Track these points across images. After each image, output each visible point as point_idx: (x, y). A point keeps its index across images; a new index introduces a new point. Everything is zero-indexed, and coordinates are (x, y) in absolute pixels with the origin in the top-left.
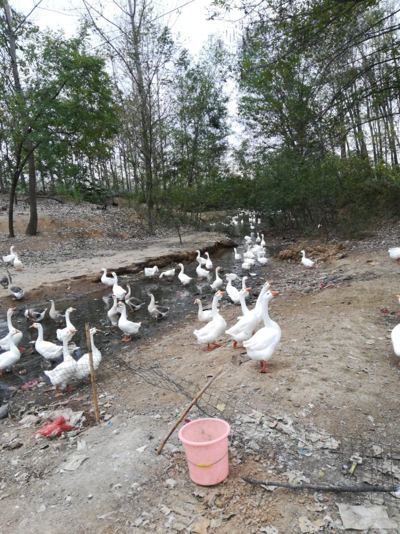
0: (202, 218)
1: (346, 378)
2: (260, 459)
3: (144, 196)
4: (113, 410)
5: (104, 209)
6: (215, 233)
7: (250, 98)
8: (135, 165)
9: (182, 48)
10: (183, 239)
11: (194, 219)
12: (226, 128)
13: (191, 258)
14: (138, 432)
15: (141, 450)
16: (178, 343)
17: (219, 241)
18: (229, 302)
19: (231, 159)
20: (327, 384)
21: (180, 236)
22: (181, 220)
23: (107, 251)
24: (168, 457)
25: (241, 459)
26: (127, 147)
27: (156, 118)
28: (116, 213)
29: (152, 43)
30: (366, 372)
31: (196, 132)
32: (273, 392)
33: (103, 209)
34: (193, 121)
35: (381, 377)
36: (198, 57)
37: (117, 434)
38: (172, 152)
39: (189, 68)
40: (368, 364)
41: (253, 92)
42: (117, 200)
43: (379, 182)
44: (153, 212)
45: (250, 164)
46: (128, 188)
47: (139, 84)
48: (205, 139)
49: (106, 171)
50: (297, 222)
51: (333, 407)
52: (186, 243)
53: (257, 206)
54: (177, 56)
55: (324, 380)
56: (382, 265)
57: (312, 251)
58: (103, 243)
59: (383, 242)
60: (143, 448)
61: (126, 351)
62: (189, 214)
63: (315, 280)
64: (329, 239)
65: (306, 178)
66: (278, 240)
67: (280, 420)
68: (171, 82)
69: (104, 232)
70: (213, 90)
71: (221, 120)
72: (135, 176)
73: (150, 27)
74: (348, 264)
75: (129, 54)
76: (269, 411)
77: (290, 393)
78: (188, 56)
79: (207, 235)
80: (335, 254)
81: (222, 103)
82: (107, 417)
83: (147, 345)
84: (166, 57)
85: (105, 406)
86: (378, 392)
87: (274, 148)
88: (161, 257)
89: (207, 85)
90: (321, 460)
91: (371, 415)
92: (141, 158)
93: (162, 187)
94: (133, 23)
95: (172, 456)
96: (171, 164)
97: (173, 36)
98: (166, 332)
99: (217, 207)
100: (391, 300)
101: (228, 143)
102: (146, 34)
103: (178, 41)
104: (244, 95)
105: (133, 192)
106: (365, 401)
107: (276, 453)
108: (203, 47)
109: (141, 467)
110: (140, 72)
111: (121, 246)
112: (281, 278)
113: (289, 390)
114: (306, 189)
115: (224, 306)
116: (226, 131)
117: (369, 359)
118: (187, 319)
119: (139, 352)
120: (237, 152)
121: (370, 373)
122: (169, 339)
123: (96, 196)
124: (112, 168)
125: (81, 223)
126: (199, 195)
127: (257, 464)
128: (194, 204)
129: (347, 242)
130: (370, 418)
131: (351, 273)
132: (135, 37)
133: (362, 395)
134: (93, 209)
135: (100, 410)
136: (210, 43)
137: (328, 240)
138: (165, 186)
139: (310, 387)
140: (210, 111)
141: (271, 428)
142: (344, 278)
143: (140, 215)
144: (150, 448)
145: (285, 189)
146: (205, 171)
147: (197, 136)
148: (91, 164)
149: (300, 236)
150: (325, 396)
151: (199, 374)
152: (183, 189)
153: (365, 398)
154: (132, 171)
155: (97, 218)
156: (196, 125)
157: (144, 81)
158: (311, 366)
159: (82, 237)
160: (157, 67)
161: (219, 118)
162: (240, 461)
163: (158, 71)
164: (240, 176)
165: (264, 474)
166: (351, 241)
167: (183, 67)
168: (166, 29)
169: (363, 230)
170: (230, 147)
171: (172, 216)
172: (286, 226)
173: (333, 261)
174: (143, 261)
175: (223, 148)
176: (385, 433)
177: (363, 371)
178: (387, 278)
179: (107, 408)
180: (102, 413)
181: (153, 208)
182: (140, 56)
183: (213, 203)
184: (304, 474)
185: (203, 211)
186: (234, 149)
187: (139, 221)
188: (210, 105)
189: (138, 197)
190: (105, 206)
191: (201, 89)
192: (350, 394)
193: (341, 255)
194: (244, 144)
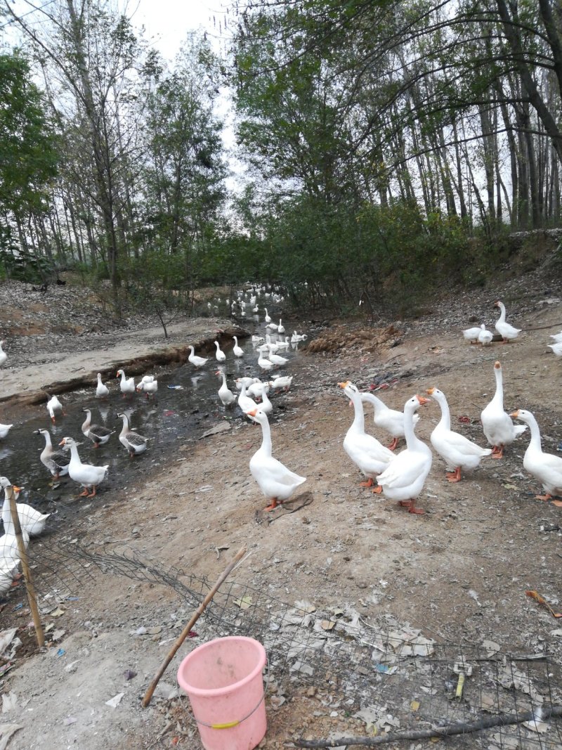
0: (196, 297)
1: (428, 529)
2: (316, 692)
3: (106, 268)
4: (68, 621)
5: (44, 290)
6: (216, 319)
7: (252, 124)
8: (89, 222)
9: (149, 49)
10: (169, 329)
11: (184, 300)
12: (221, 167)
13: (182, 357)
14: (109, 667)
15: (113, 703)
16: (171, 492)
17: (223, 331)
18: (243, 421)
19: (231, 212)
20: (403, 545)
21: (164, 326)
22: (165, 302)
23: (51, 355)
24: (162, 709)
25: (284, 695)
26: (76, 196)
27: (116, 152)
28: (64, 295)
29: (103, 40)
30: (454, 518)
31: (178, 173)
32: (323, 565)
33: (42, 290)
34: (172, 157)
35: (476, 523)
36: (174, 63)
37: (74, 671)
38: (144, 203)
39: (162, 78)
40: (455, 504)
41: (256, 115)
42: (64, 276)
43: (435, 239)
44: (121, 292)
45: (259, 218)
46: (80, 257)
47: (86, 100)
48: (192, 182)
49: (44, 234)
50: (331, 299)
51: (417, 582)
52: (174, 336)
53: (273, 278)
54: (142, 59)
55: (397, 537)
56: (449, 353)
57: (353, 339)
58: (45, 343)
59: (446, 320)
60: (118, 697)
61: (88, 512)
62: (175, 293)
63: (362, 379)
64: (375, 320)
65: (339, 236)
66: (306, 324)
67: (340, 615)
68: (135, 98)
69: (46, 325)
70: (199, 112)
71: (213, 156)
72: (90, 239)
73: (99, 16)
74: (404, 355)
75: (68, 56)
76: (321, 601)
77: (351, 565)
78: (159, 61)
79: (205, 323)
80: (385, 341)
81: (214, 132)
82: (57, 635)
83: (122, 500)
84: (126, 61)
85: (54, 614)
86: (476, 548)
87: (290, 195)
88: (136, 359)
89: (190, 106)
90: (411, 680)
91: (474, 589)
92: (98, 212)
93: (132, 255)
94: (71, 9)
95: (170, 707)
96: (143, 220)
97: (134, 29)
98: (150, 476)
99: (216, 281)
100: (471, 402)
101: (225, 189)
102: (93, 26)
103: (142, 38)
104: (244, 120)
105: (88, 263)
106: (460, 566)
107: (339, 677)
108: (181, 49)
109: (115, 736)
110: (87, 84)
111: (73, 345)
112: (315, 379)
113: (348, 560)
114: (340, 252)
115: (237, 428)
116: (222, 172)
117: (453, 496)
118: (183, 452)
119: (109, 513)
120: (240, 202)
121: (460, 519)
122: (157, 487)
123: (31, 271)
124: (53, 229)
125: (8, 313)
126: (189, 264)
127: (313, 702)
128: (182, 278)
129: (399, 322)
130: (472, 593)
131: (410, 366)
132: (76, 31)
133: (455, 555)
134: (26, 291)
135: (46, 623)
136: (191, 44)
137: (373, 322)
138: (137, 254)
139: (379, 552)
140: (197, 143)
141: (326, 631)
142: (401, 374)
143: (102, 297)
144: (131, 697)
145: (311, 252)
146: (196, 229)
147: (179, 179)
148: (19, 223)
149: (335, 318)
150: (401, 564)
151: (206, 545)
152: (165, 257)
153: (460, 560)
154: (85, 232)
155: (33, 304)
156: (178, 163)
157: (94, 97)
158: (375, 517)
159: (11, 335)
160: (112, 77)
161: (211, 152)
162: (283, 699)
163: (115, 81)
164: (245, 237)
165: (324, 721)
166: (403, 321)
167: (152, 77)
168: (123, 20)
169: (418, 305)
170: (229, 194)
171: (150, 297)
172: (315, 305)
173: (383, 351)
174: (109, 367)
175: (219, 196)
176: (497, 616)
177: (450, 516)
178: (459, 372)
179: (56, 617)
180: (48, 628)
181: (120, 286)
182: (86, 60)
183: (209, 275)
184: (388, 711)
185: (196, 288)
186: (235, 198)
187: (100, 306)
188: (195, 133)
189: (96, 271)
190: (46, 286)
191: (181, 111)
192: (437, 556)
193: (393, 342)
194: (249, 190)
